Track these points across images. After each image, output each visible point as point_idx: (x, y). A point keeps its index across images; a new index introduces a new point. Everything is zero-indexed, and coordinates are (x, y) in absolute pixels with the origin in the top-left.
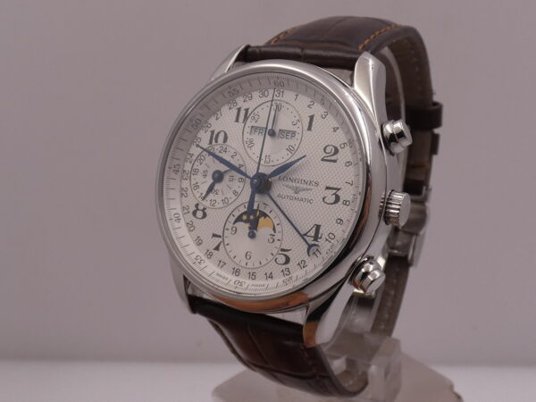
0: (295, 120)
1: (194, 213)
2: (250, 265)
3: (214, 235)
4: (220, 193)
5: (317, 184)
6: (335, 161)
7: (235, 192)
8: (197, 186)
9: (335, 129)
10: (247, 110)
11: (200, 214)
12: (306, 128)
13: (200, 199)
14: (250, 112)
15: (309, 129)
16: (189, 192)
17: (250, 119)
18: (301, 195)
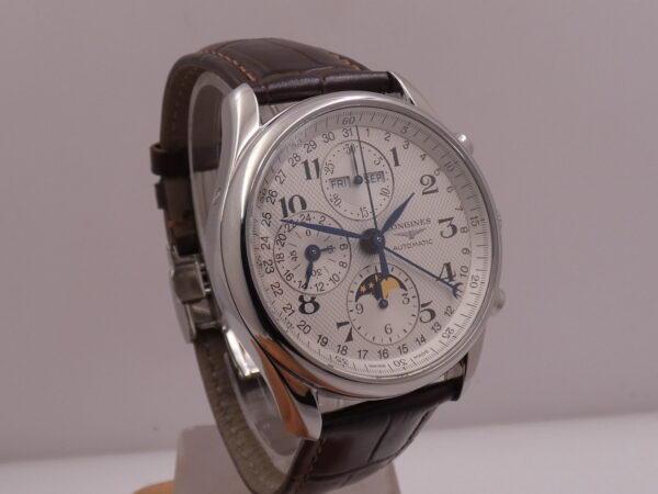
0: (376, 158)
1: (302, 310)
2: (395, 339)
3: (339, 325)
4: (323, 272)
5: (428, 221)
6: (436, 191)
7: (342, 264)
8: (289, 275)
9: (423, 157)
10: (316, 162)
11: (309, 307)
12: (392, 163)
13: (302, 289)
14: (320, 162)
15: (397, 164)
16: (283, 286)
17: (323, 172)
18: (418, 238)
